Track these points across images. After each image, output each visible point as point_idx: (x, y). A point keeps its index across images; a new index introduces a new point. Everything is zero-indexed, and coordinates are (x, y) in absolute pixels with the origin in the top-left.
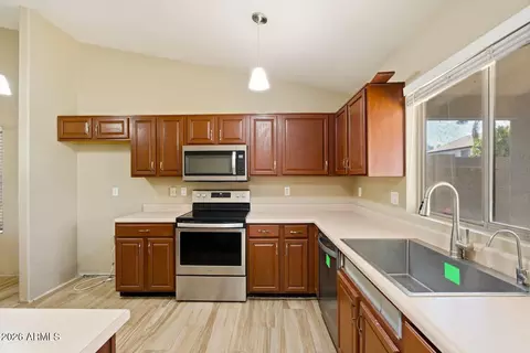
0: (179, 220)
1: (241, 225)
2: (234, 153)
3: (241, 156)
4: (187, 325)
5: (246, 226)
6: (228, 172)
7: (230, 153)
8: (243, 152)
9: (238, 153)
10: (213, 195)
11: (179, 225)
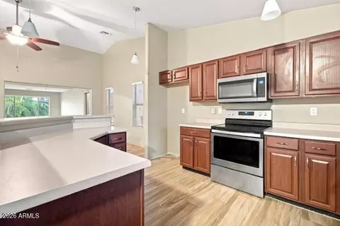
0: (214, 128)
1: (259, 136)
2: (255, 81)
3: (261, 82)
4: (214, 197)
5: (263, 137)
6: (250, 95)
7: (252, 80)
8: (263, 79)
9: (258, 80)
10: (240, 114)
11: (213, 131)
